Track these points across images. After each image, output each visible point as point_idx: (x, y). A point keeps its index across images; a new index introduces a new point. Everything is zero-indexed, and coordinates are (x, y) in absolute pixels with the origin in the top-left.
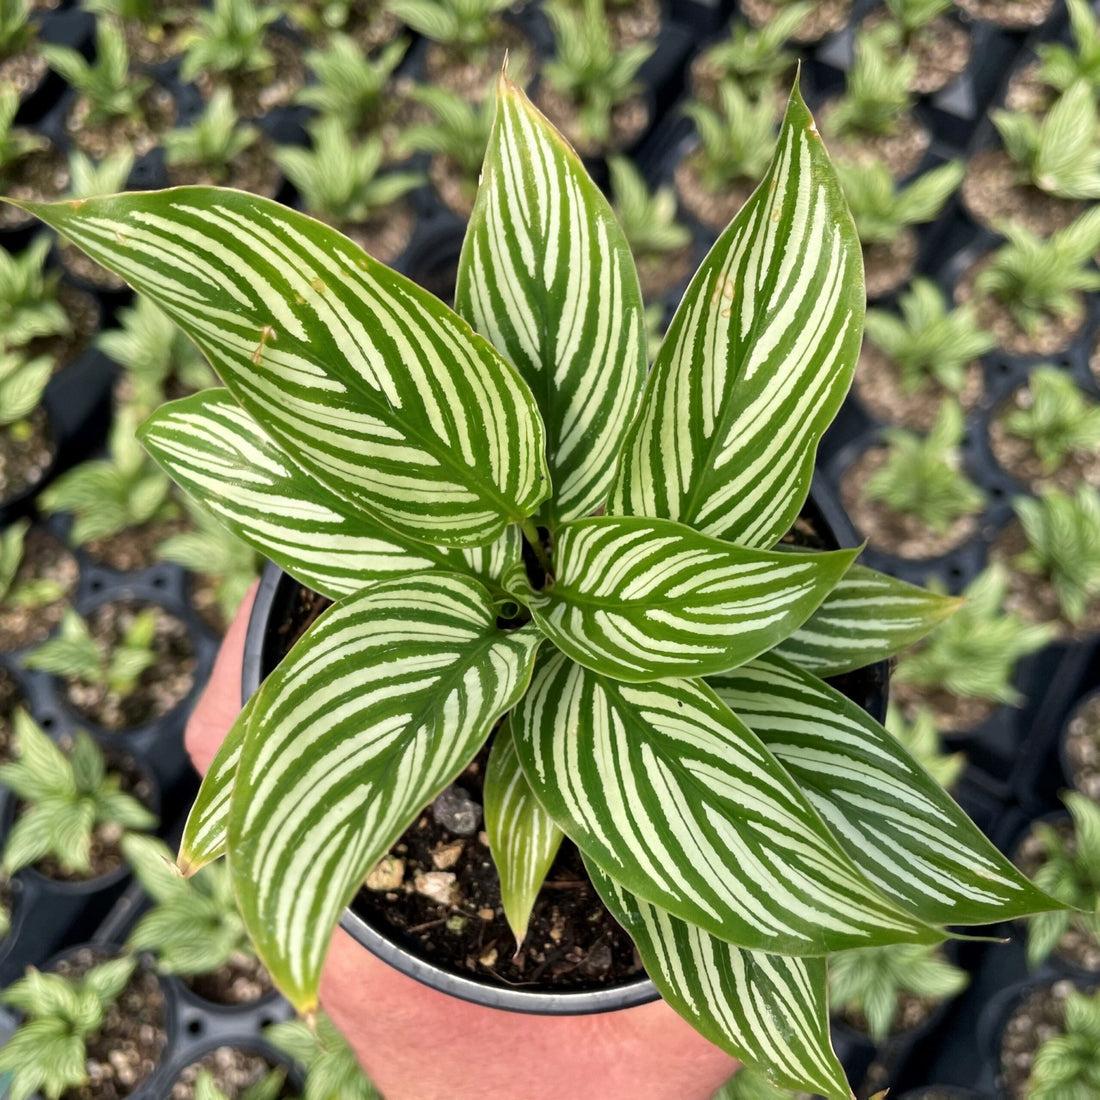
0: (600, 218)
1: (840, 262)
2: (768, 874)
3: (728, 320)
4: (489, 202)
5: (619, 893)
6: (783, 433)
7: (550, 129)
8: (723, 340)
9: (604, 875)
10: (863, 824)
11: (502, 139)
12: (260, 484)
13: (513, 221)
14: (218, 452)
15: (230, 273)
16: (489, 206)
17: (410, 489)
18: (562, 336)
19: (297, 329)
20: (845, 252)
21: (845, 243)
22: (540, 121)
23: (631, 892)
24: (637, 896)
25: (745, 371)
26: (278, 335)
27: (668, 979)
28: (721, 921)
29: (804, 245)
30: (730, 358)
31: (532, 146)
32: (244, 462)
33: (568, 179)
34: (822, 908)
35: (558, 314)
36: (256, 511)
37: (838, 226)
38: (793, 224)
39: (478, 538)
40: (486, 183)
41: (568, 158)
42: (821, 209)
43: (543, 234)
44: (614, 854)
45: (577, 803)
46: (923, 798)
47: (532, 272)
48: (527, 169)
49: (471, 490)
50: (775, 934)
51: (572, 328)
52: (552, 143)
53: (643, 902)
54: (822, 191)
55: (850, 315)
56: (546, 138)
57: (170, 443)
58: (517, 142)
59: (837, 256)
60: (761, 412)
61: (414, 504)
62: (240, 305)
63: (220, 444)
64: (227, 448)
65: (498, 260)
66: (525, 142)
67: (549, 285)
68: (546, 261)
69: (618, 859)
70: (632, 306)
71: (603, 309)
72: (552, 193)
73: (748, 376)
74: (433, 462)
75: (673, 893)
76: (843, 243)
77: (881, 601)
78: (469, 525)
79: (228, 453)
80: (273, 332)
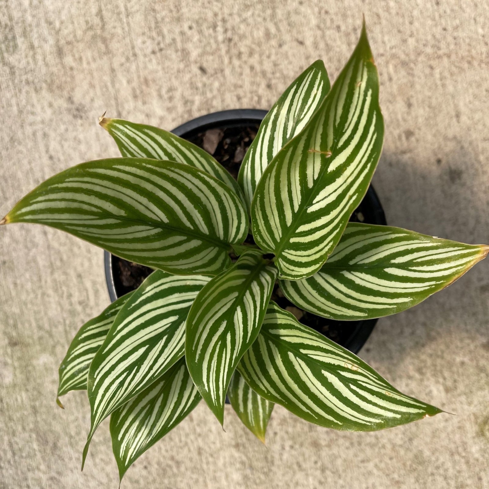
0: (412, 299)
1: (365, 421)
2: (117, 374)
3: (343, 366)
4: (424, 242)
5: (118, 308)
6: (295, 387)
7: (461, 273)
8: (336, 363)
9: (125, 301)
10: (148, 406)
11: (456, 248)
12: (287, 132)
13: (415, 254)
14: (302, 109)
15: (351, 137)
16: (421, 242)
17: (273, 215)
18: (363, 275)
19: (332, 167)
20: (369, 424)
21: (374, 424)
22: (466, 267)
23: (118, 313)
24: (116, 316)
25: (325, 370)
26: (329, 158)
27: (88, 328)
28: (103, 353)
29: (375, 405)
30: (330, 364)
31: (453, 264)
32: (297, 122)
33: (433, 283)
34: (103, 396)
35: (373, 274)
36: (275, 131)
37: (383, 422)
38: (385, 401)
39: (260, 242)
40: (434, 241)
41: (445, 282)
42: (390, 415)
43: (410, 268)
44: (133, 305)
45: (155, 287)
46: (158, 431)
47: (393, 261)
48: (442, 261)
49: (281, 239)
50: (95, 377)
51: (366, 281)
52: (453, 274)
53: (114, 318)
54: (398, 416)
55: (340, 423)
56: (456, 271)
57: (308, 83)
58: (455, 256)
59: (369, 420)
60: (307, 377)
61: (267, 217)
62: (338, 141)
63: (305, 110)
64: (304, 113)
65: (397, 246)
66: (456, 260)
67: (386, 270)
68: (397, 269)
69: (131, 307)
70: (368, 314)
71: (371, 298)
72: (429, 273)
73: (323, 372)
74: (289, 224)
75: (116, 332)
76: (375, 423)
77: (261, 410)
78: (266, 238)
79: (301, 115)
80: (329, 156)
